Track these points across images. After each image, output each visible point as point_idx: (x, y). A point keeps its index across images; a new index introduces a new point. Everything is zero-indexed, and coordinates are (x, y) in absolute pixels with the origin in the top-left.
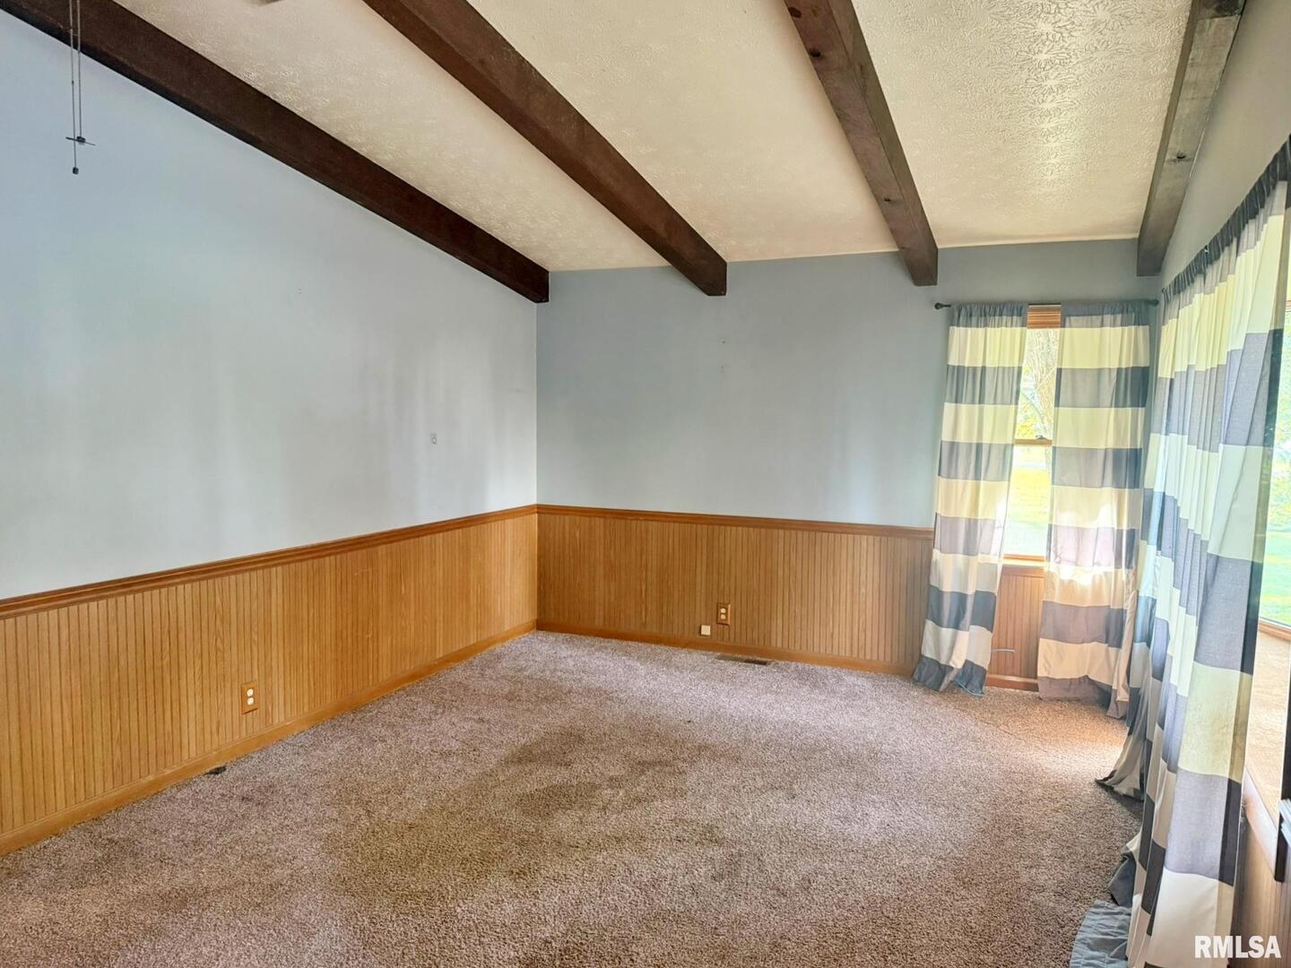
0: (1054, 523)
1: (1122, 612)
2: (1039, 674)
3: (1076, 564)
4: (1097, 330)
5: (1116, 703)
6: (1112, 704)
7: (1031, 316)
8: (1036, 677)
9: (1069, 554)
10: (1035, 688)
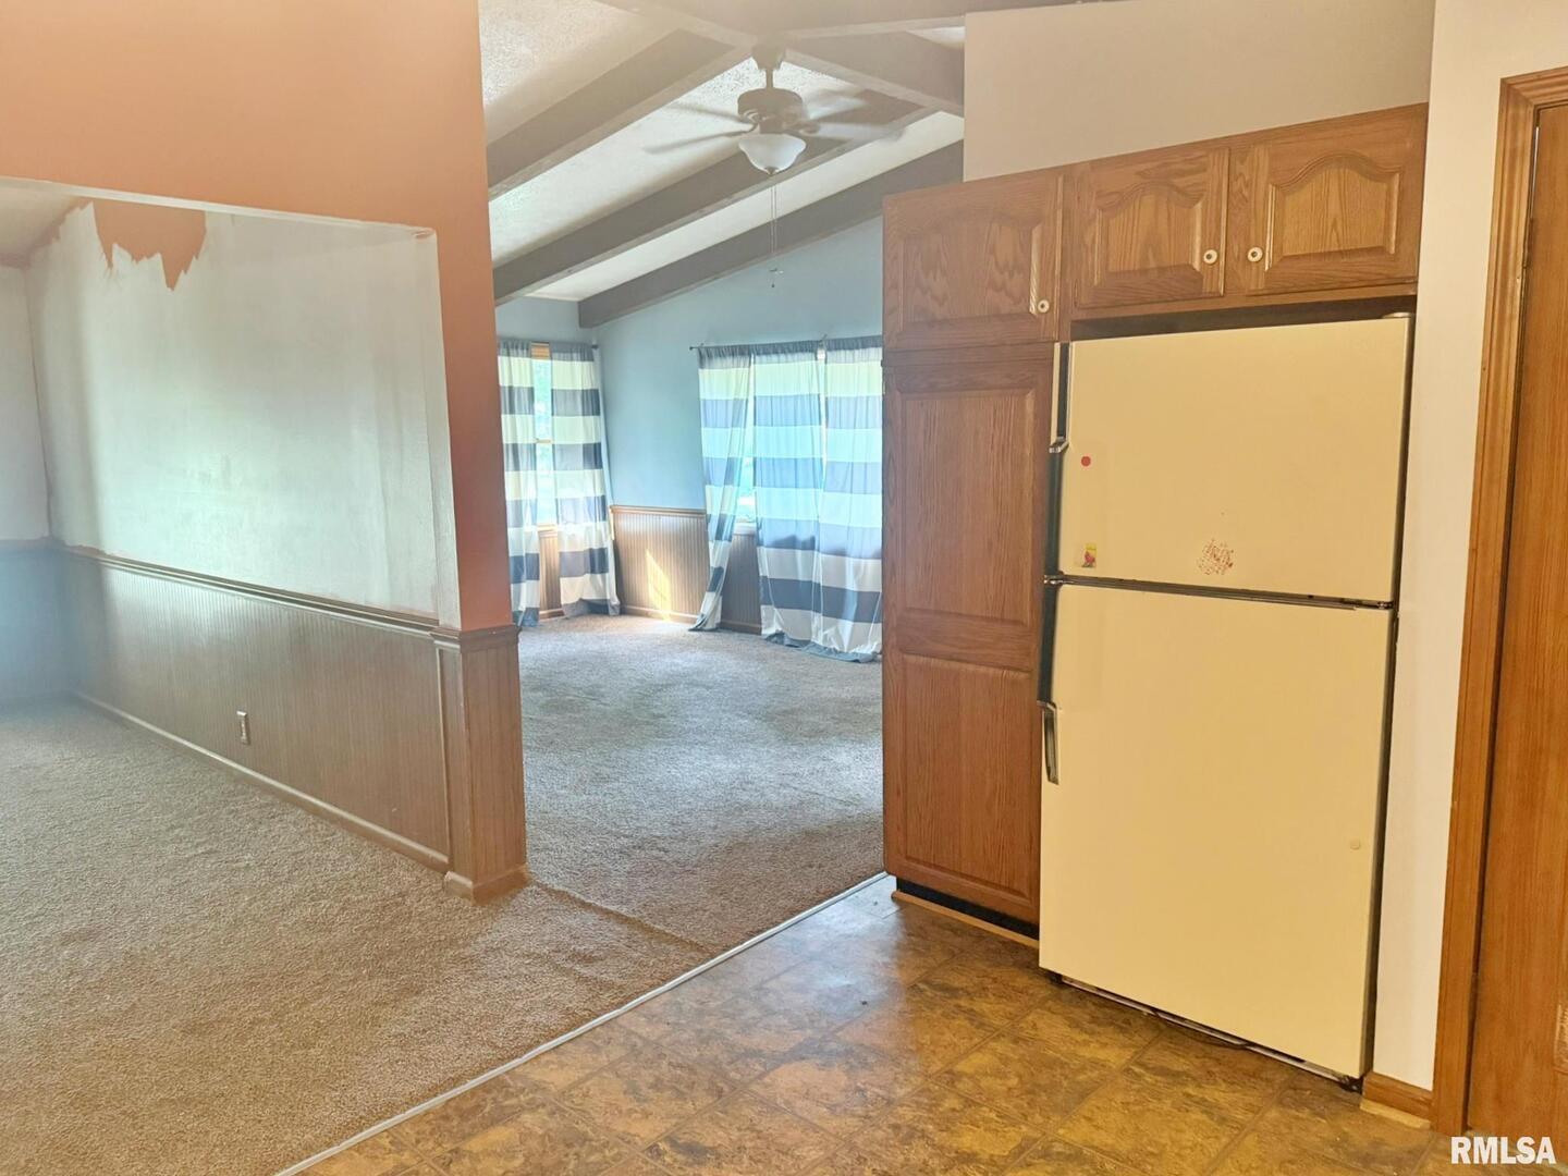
0: (559, 497)
1: (602, 552)
2: (562, 603)
3: (575, 523)
4: (568, 363)
5: (613, 608)
6: (610, 608)
7: (534, 351)
8: (561, 606)
9: (571, 517)
10: (560, 614)
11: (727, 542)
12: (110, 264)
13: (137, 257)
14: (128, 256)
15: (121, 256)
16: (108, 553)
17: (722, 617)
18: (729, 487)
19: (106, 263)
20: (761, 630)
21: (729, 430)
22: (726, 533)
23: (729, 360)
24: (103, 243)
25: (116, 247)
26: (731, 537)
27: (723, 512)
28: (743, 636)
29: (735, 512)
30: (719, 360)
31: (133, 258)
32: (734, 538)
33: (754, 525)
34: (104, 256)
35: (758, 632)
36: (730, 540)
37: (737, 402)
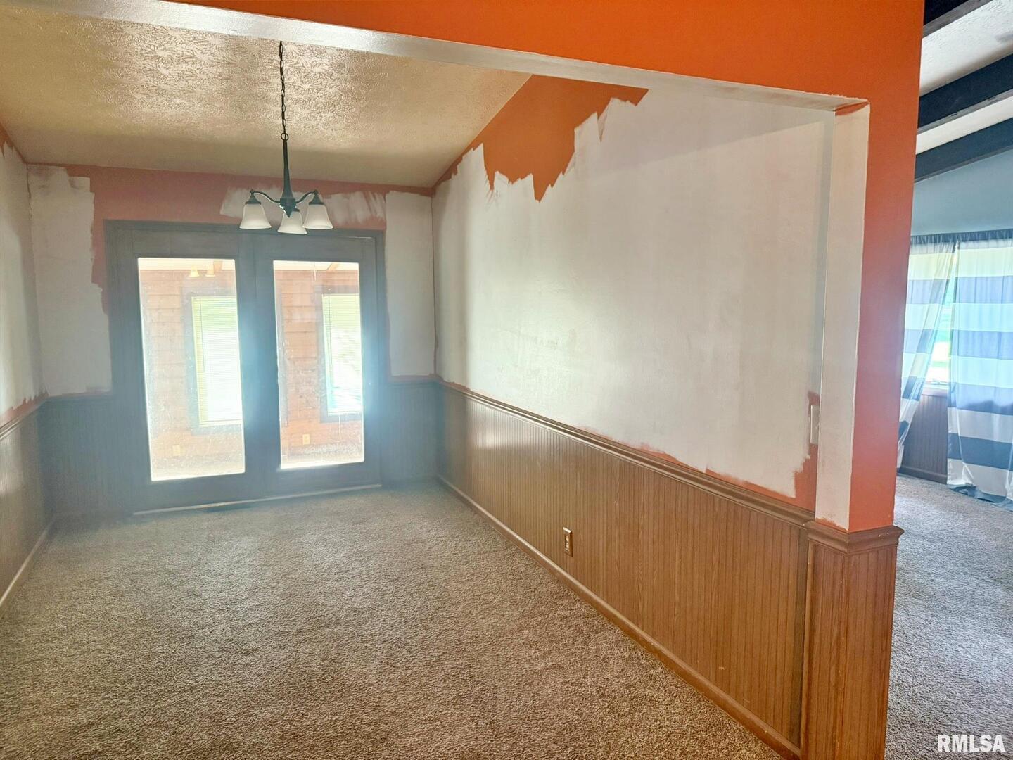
11: (915, 401)
12: (492, 188)
13: (513, 179)
14: (505, 179)
15: (500, 179)
16: (472, 390)
17: (902, 463)
18: (922, 355)
19: (489, 187)
20: (946, 479)
21: (927, 306)
22: (914, 393)
23: (931, 247)
24: (488, 173)
25: (497, 173)
26: (919, 396)
27: (914, 375)
28: (926, 483)
29: (925, 375)
30: (918, 247)
31: (510, 180)
32: (921, 397)
33: (947, 388)
34: (488, 181)
35: (944, 481)
36: (918, 399)
37: (937, 283)
